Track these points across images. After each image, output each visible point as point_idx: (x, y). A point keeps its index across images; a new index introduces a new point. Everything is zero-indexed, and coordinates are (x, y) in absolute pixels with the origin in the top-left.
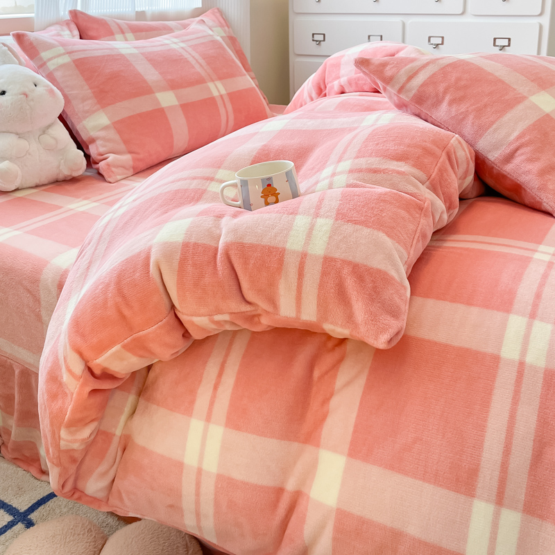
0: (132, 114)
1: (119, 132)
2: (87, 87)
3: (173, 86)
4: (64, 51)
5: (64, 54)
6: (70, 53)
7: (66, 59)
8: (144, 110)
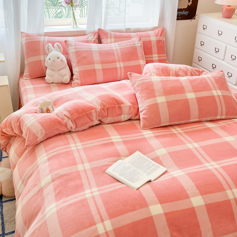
0: (84, 69)
1: (79, 74)
2: (76, 59)
3: (102, 63)
4: (74, 48)
5: (74, 49)
6: (76, 49)
7: (74, 50)
8: (89, 69)
